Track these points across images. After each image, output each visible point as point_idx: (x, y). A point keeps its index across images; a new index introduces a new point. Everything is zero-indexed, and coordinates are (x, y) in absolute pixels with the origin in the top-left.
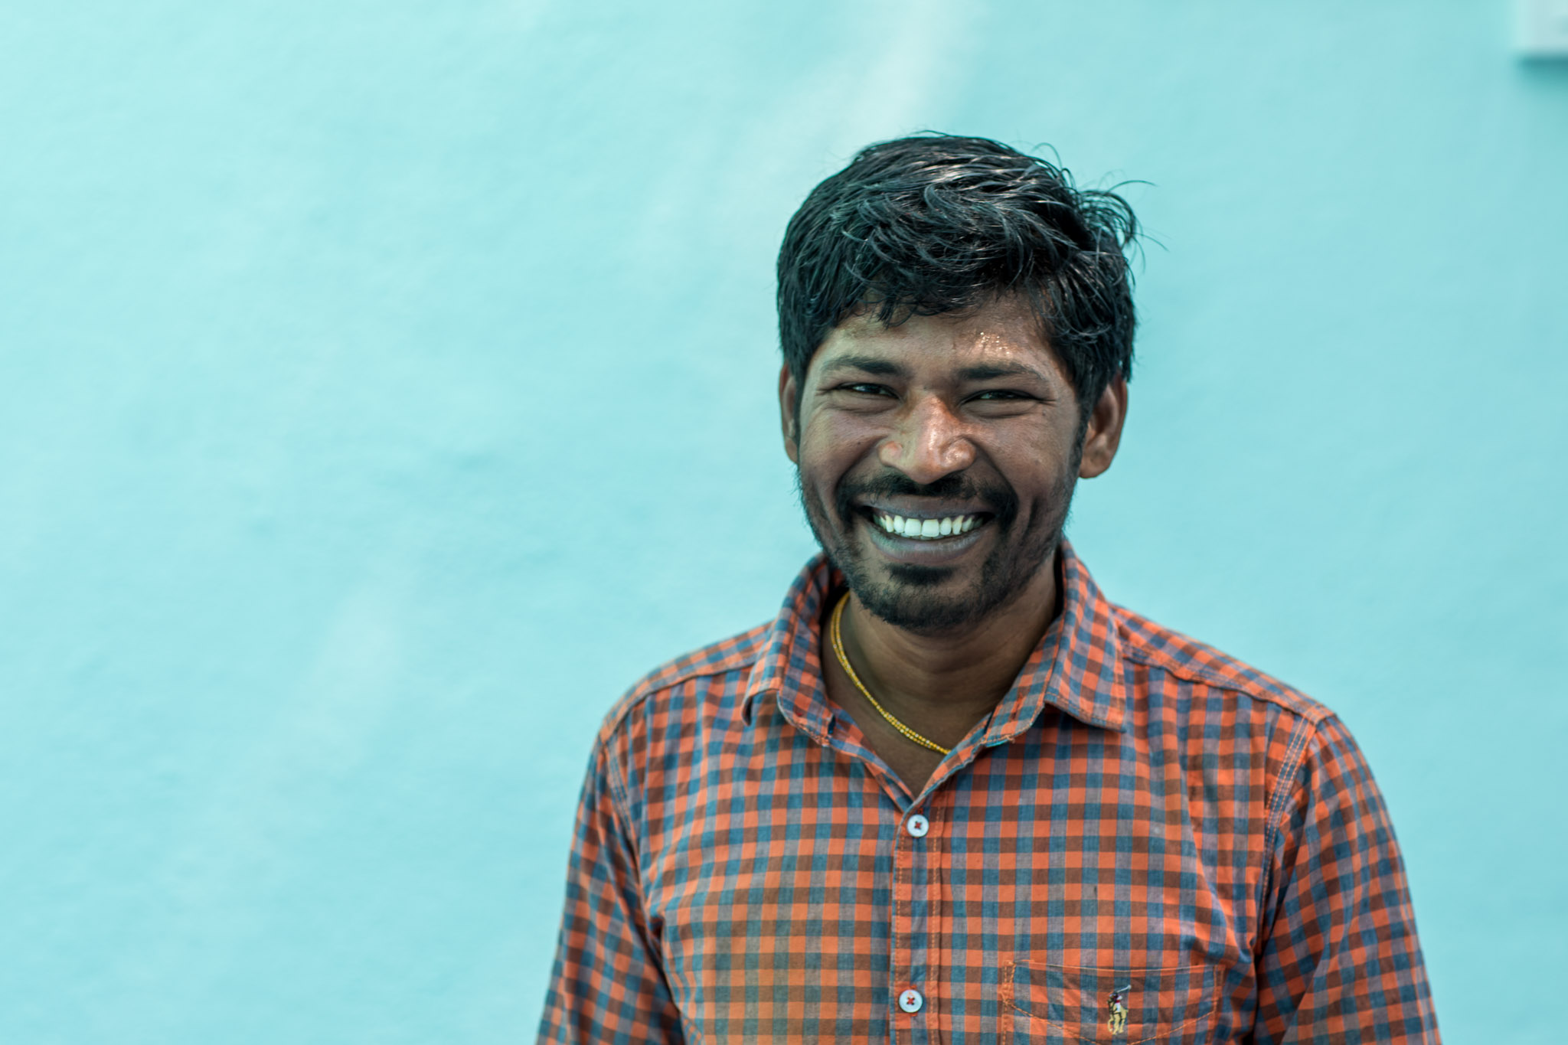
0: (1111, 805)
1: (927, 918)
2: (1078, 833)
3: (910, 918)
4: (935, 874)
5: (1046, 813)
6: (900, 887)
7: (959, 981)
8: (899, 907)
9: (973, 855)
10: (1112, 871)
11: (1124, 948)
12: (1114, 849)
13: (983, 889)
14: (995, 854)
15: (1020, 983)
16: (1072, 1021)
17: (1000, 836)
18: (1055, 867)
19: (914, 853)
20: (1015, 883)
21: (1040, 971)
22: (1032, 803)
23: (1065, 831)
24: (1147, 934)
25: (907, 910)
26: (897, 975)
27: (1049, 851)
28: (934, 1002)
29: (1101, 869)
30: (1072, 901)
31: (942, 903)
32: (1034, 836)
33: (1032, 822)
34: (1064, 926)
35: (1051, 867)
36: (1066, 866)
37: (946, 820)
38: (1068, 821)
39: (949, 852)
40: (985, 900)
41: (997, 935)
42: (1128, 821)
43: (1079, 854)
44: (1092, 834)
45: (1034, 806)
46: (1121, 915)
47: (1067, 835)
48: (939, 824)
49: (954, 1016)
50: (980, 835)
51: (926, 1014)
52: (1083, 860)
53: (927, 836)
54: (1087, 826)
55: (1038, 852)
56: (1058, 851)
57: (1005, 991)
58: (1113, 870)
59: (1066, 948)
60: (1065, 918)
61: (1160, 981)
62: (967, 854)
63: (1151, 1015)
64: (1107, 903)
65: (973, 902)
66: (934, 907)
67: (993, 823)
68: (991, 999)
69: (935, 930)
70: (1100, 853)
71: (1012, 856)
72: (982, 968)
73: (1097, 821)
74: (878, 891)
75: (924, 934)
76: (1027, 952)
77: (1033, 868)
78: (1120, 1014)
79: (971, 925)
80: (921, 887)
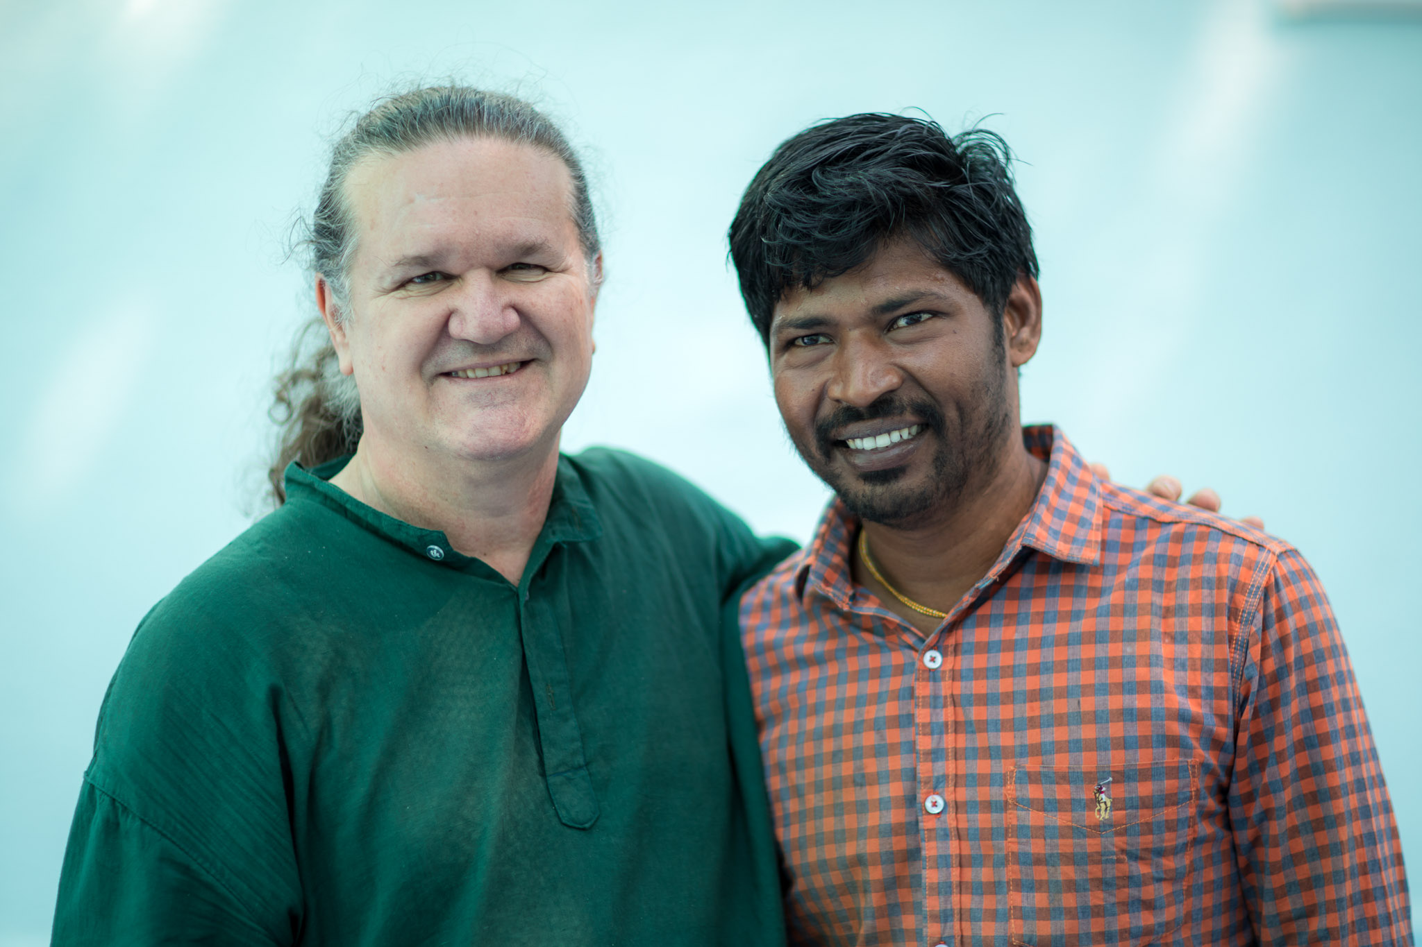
0: (1090, 632)
1: (944, 736)
2: (1063, 658)
3: (930, 736)
4: (948, 699)
5: (1037, 643)
6: (920, 712)
7: (973, 786)
8: (920, 729)
9: (979, 682)
10: (1092, 686)
11: (1106, 749)
12: (1094, 668)
13: (988, 709)
14: (997, 680)
15: (1020, 783)
16: (1065, 811)
17: (1000, 665)
18: (1045, 687)
19: (931, 684)
20: (1013, 702)
21: (1035, 772)
22: (1026, 637)
23: (1053, 657)
24: (1124, 737)
25: (928, 730)
26: (922, 784)
27: (1040, 674)
28: (952, 804)
29: (1083, 685)
30: (1060, 714)
31: (956, 723)
32: (1027, 662)
33: (1025, 651)
34: (1054, 735)
35: (1042, 687)
36: (1053, 686)
37: (956, 655)
38: (1054, 648)
39: (959, 681)
40: (989, 718)
41: (1000, 746)
42: (1105, 645)
43: (1064, 675)
44: (1075, 658)
45: (1027, 639)
46: (1101, 723)
47: (1054, 660)
48: (951, 658)
49: (969, 815)
50: (983, 665)
51: (947, 815)
52: (1068, 679)
53: (941, 669)
54: (1071, 651)
55: (1031, 675)
56: (1047, 673)
57: (1009, 792)
58: (1094, 685)
59: (1057, 753)
60: (1054, 729)
61: (1138, 773)
62: (974, 682)
63: (1132, 802)
64: (1088, 713)
65: (979, 721)
66: (949, 726)
67: (994, 654)
68: (998, 799)
69: (951, 746)
70: (1081, 672)
71: (1010, 680)
72: (990, 774)
73: (1078, 646)
74: (903, 716)
75: (942, 750)
76: (1025, 759)
77: (1027, 689)
78: (1105, 803)
79: (979, 740)
80: (938, 710)
